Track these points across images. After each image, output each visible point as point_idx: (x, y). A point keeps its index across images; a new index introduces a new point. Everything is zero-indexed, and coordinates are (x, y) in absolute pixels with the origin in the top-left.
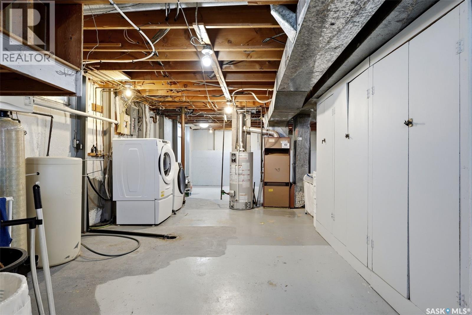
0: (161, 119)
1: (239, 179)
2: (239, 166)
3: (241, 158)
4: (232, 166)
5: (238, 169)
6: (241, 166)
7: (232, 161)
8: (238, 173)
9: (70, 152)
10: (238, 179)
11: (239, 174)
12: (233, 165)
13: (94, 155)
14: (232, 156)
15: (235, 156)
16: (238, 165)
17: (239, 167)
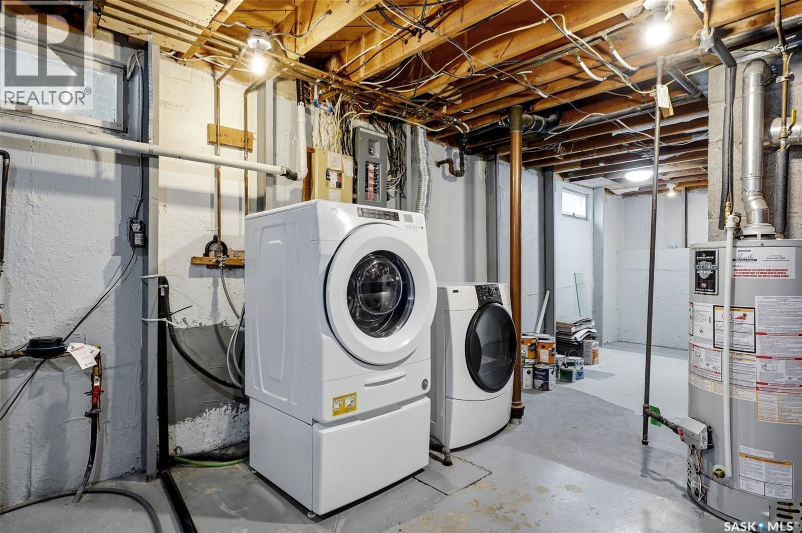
0: (491, 168)
1: (735, 375)
2: (732, 308)
3: (746, 273)
4: (698, 306)
5: (732, 324)
6: (750, 315)
7: (698, 285)
8: (731, 345)
9: (114, 255)
10: (731, 371)
11: (735, 347)
12: (705, 305)
13: (211, 263)
14: (697, 261)
15: (713, 262)
16: (727, 304)
17: (738, 314)
